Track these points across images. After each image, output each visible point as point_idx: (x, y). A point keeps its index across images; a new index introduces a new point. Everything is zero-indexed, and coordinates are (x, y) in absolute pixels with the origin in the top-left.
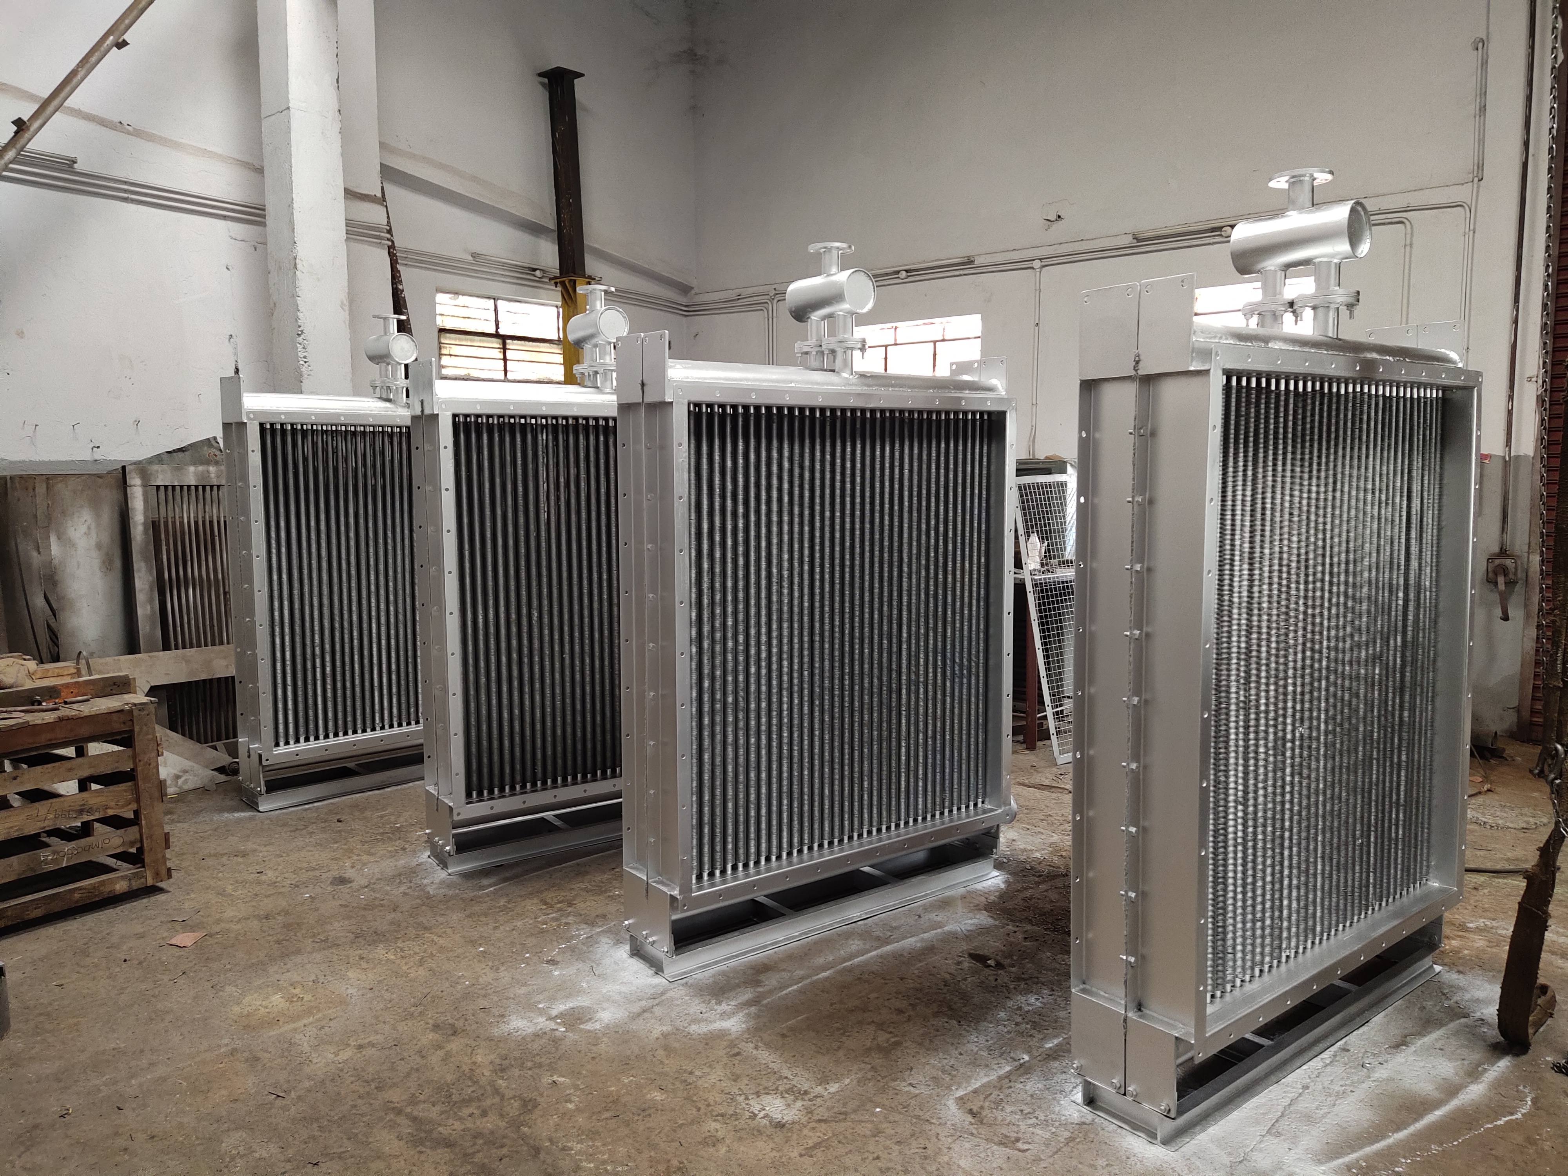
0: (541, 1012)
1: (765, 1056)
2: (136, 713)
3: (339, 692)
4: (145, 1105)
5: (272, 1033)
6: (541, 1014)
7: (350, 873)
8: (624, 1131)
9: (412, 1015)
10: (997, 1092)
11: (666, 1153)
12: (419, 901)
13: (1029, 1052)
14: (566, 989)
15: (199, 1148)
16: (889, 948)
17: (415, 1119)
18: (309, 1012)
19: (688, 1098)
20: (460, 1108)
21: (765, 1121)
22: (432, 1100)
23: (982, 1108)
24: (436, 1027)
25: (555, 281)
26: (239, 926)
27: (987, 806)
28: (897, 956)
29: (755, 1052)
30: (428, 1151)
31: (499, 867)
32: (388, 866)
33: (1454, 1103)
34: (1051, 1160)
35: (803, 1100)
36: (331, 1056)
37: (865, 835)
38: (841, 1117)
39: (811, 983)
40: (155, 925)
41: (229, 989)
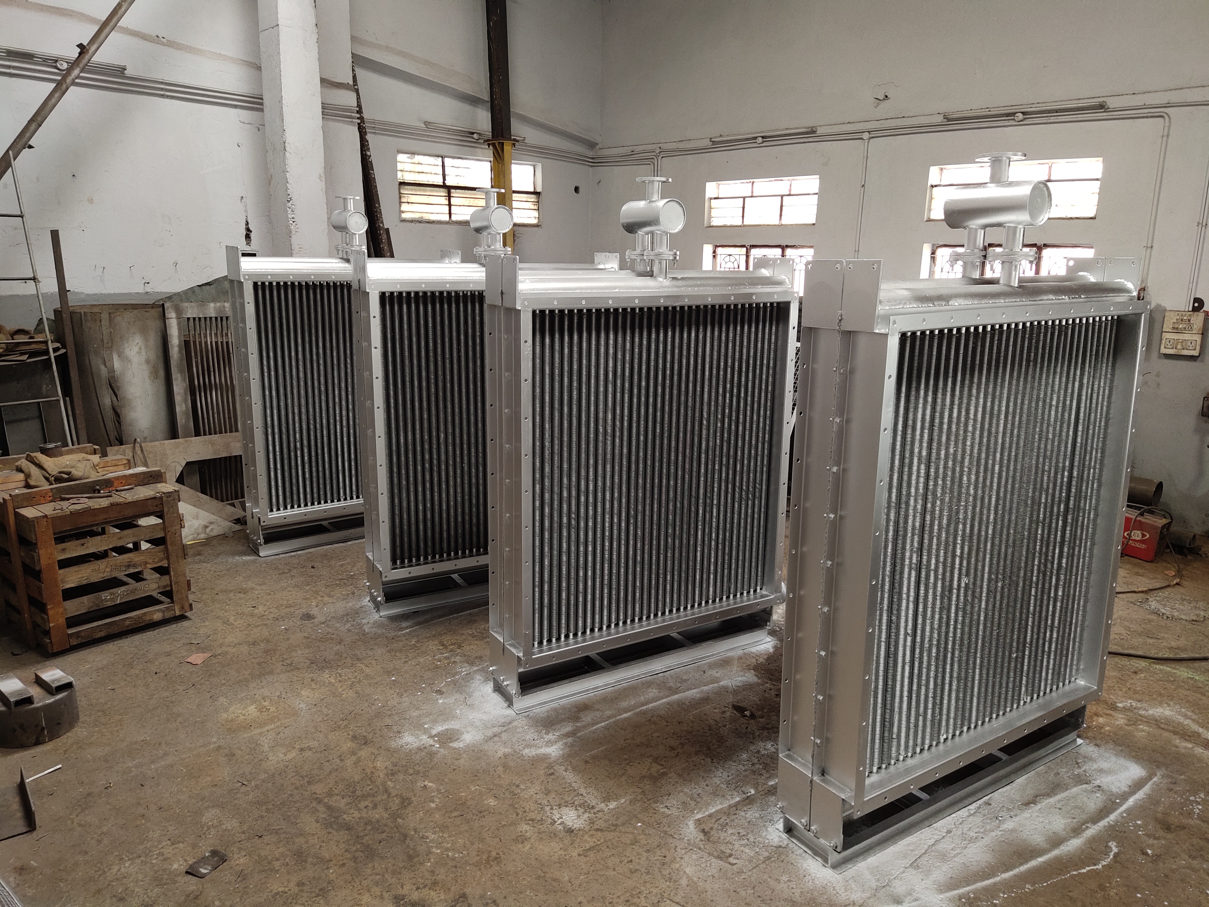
0: (426, 731)
1: (570, 777)
2: (164, 499)
3: (314, 474)
4: (158, 784)
5: (245, 736)
6: (425, 733)
7: (314, 611)
8: (464, 827)
9: (339, 727)
10: (725, 818)
11: (489, 846)
12: (357, 637)
13: (756, 788)
14: (446, 714)
15: (189, 819)
16: (676, 697)
17: (329, 808)
18: (272, 720)
19: (512, 805)
20: (360, 801)
21: (560, 827)
22: (342, 793)
23: (712, 829)
24: (354, 737)
25: (488, 142)
26: (234, 650)
27: (764, 592)
28: (680, 704)
29: (564, 773)
30: (334, 832)
31: (416, 613)
32: (341, 607)
33: (1056, 852)
34: (749, 873)
35: (590, 813)
36: (282, 756)
37: (667, 613)
38: (613, 828)
39: (614, 722)
40: (178, 646)
41: (222, 699)
